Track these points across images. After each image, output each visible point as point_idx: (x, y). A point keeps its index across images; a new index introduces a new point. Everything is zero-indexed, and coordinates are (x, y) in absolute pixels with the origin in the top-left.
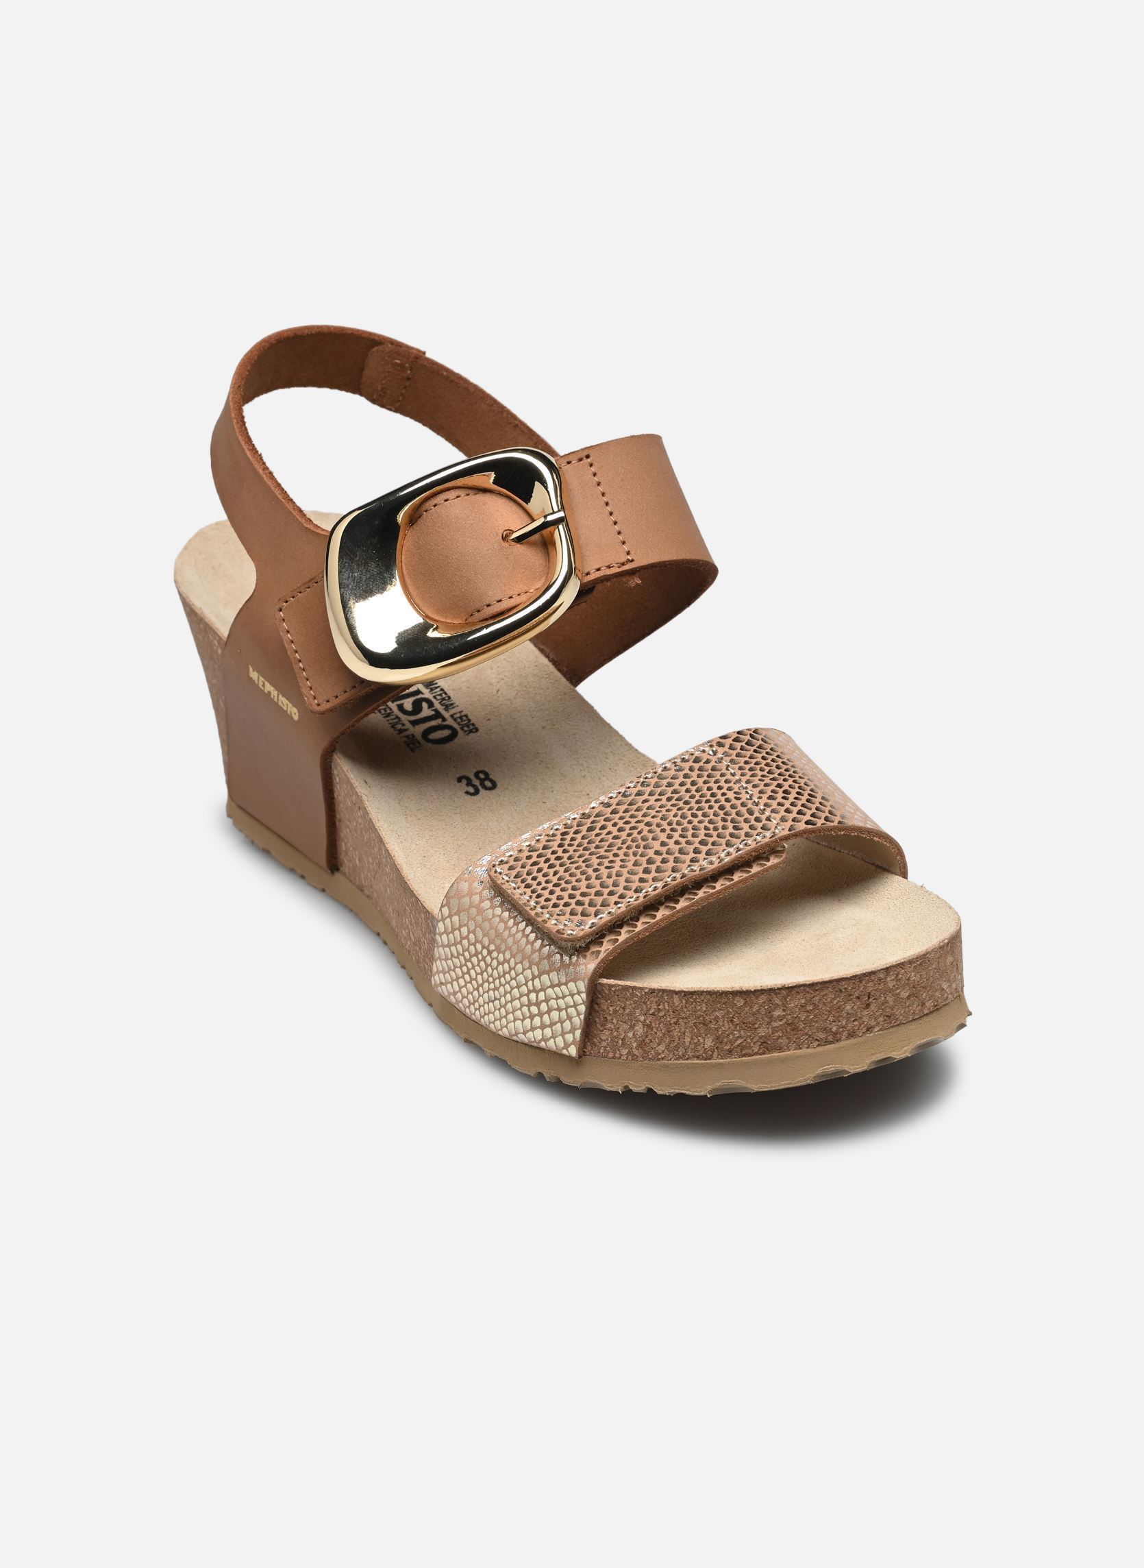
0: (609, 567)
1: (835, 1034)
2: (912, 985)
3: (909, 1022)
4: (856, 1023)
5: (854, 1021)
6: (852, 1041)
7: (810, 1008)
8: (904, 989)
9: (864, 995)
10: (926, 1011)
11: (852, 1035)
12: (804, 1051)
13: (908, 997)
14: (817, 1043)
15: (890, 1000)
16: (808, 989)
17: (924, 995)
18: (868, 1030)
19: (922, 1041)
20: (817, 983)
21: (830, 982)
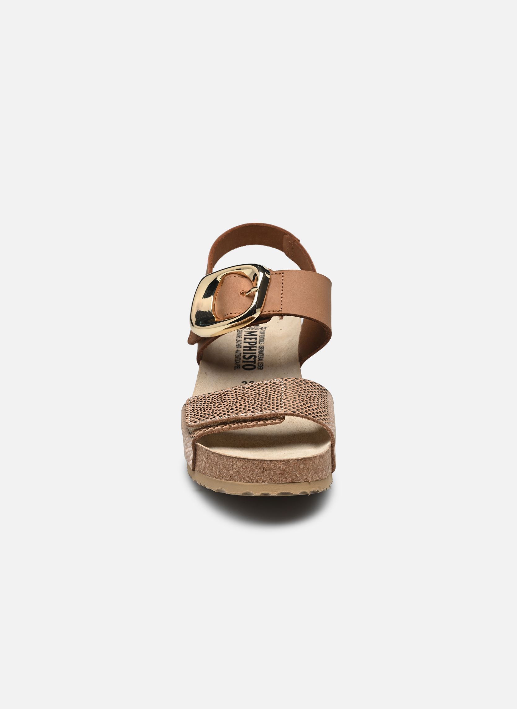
0: (273, 311)
1: (252, 480)
2: (281, 470)
3: (280, 483)
4: (259, 478)
5: (258, 477)
6: (257, 484)
7: (244, 467)
8: (278, 470)
9: (262, 468)
10: (287, 482)
11: (257, 482)
12: (242, 483)
13: (279, 474)
14: (246, 481)
15: (272, 473)
16: (243, 460)
17: (287, 475)
18: (263, 481)
19: (283, 492)
20: (246, 459)
21: (250, 459)
